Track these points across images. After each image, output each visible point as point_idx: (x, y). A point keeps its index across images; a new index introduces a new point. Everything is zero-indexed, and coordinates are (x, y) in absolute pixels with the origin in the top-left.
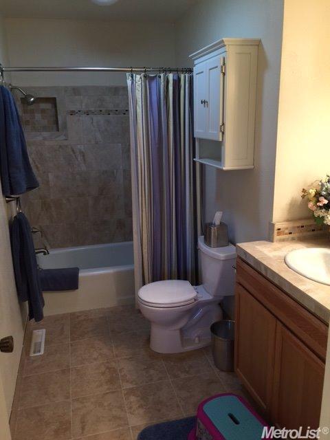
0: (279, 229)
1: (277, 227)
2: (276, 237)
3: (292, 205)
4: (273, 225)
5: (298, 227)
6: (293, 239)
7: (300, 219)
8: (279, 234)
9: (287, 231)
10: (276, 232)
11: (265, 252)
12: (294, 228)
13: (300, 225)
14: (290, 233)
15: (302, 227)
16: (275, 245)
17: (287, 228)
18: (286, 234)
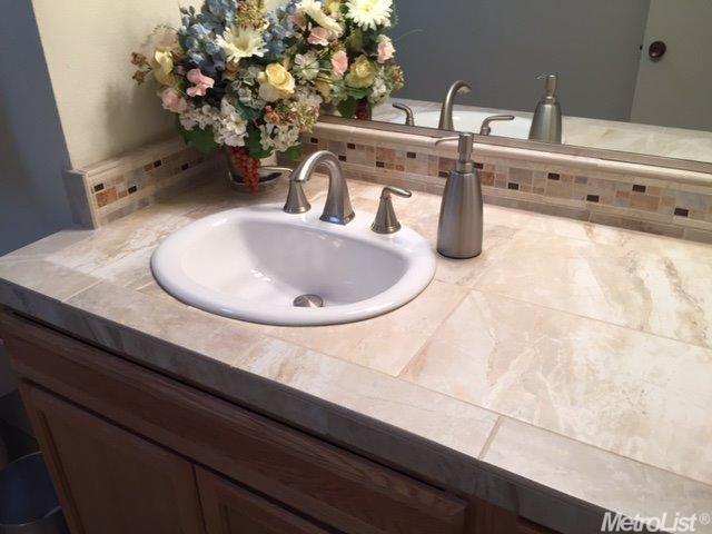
0: (100, 187)
1: (91, 180)
2: (98, 212)
3: (114, 107)
4: (79, 178)
5: (148, 168)
6: (143, 204)
7: (146, 144)
8: (102, 200)
9: (122, 187)
10: (92, 196)
11: (84, 270)
12: (137, 172)
13: (151, 160)
14: (132, 190)
15: (157, 164)
16: (104, 234)
17: (120, 179)
18: (122, 195)
